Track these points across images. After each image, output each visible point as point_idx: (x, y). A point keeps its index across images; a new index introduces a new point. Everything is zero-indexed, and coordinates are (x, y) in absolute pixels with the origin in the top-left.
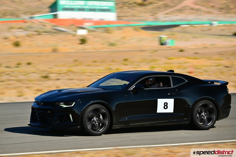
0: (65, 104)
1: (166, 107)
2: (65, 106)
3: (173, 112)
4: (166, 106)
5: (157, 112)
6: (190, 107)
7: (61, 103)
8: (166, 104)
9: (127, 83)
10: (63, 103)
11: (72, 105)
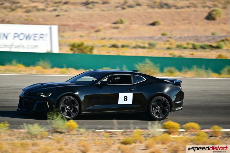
0: (44, 95)
1: (126, 100)
2: (44, 96)
3: (132, 104)
4: (126, 98)
5: (118, 103)
6: (147, 100)
7: (41, 94)
8: (126, 97)
9: (95, 79)
10: (42, 94)
11: (49, 96)
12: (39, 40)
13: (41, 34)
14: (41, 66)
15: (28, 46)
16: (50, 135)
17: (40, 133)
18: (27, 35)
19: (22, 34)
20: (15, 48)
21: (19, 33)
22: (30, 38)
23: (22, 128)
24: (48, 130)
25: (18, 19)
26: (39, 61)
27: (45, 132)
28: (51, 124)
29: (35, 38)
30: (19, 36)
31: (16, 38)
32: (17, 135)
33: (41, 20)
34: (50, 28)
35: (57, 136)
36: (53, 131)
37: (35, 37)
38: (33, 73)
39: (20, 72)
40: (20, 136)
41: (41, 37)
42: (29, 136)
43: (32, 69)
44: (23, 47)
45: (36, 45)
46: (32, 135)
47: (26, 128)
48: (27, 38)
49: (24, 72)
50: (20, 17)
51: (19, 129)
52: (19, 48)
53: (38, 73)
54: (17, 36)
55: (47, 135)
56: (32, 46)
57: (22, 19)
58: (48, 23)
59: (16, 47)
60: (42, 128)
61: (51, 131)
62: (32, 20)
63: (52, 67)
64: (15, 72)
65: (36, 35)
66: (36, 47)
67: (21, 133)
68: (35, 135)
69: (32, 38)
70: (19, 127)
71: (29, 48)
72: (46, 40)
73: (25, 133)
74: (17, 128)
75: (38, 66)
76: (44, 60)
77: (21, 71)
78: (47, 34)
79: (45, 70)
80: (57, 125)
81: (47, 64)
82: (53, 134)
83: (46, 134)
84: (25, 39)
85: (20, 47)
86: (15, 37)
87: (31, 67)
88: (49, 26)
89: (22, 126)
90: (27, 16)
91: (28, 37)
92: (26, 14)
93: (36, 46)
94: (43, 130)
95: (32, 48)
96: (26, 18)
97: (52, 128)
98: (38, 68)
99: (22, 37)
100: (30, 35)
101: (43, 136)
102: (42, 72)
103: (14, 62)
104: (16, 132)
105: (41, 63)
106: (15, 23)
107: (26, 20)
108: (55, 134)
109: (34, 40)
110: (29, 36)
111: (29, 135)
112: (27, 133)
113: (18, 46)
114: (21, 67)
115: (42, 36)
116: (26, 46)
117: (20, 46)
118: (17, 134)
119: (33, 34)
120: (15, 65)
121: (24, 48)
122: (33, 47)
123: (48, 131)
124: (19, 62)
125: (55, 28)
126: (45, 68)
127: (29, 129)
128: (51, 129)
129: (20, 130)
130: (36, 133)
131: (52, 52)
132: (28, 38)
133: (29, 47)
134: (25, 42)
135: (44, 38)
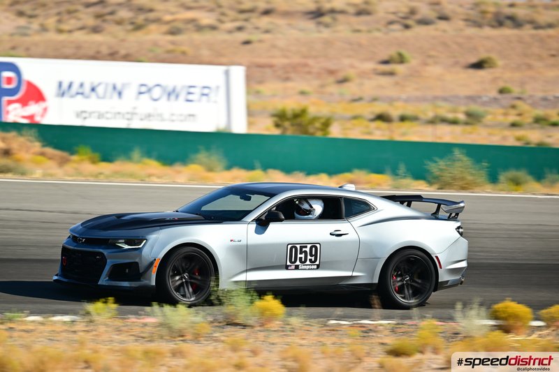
12: (199, 101)
13: (205, 87)
14: (200, 164)
15: (173, 115)
16: (215, 332)
17: (192, 327)
18: (170, 89)
19: (158, 85)
20: (142, 119)
21: (151, 84)
22: (177, 96)
23: (148, 315)
24: (212, 320)
25: (151, 51)
26: (197, 151)
27: (204, 324)
28: (220, 304)
29: (190, 97)
30: (149, 90)
31: (142, 96)
32: (137, 331)
33: (205, 53)
34: (227, 73)
35: (233, 333)
36: (225, 321)
37: (189, 93)
38: (179, 181)
39: (147, 179)
40: (142, 332)
41: (203, 95)
42: (164, 334)
43: (179, 172)
44: (161, 117)
45: (192, 113)
46: (173, 332)
47: (159, 314)
48: (169, 94)
49: (159, 177)
50: (156, 44)
51: (141, 315)
52: (150, 120)
53: (191, 180)
54: (144, 90)
55: (209, 332)
56: (181, 115)
57: (159, 51)
58: (223, 60)
59: (143, 117)
60: (197, 313)
61: (220, 322)
62: (184, 53)
63: (229, 168)
64: (135, 178)
65: (192, 90)
66: (192, 118)
67: (145, 325)
68: (180, 331)
69: (183, 96)
70: (143, 310)
71: (173, 121)
72: (215, 102)
73: (156, 327)
74: (136, 313)
75: (194, 163)
76: (208, 149)
77: (150, 175)
78: (218, 87)
79: (211, 175)
80: (233, 307)
81: (215, 159)
82: (224, 330)
83: (208, 329)
84: (165, 98)
85: (151, 118)
86: (141, 93)
87: (178, 167)
88: (223, 68)
89: (148, 309)
90: (173, 43)
91: (172, 93)
92: (170, 38)
93: (190, 115)
94: (198, 319)
95: (181, 121)
96: (171, 47)
97: (223, 314)
98: (194, 169)
99: (157, 92)
100: (178, 89)
101: (199, 334)
102: (203, 180)
103: (136, 154)
104: (133, 322)
105: (202, 156)
106: (142, 58)
107: (169, 52)
108: (229, 328)
109: (188, 101)
110: (174, 90)
111: (164, 331)
112: (161, 325)
113: (149, 116)
114: (153, 166)
115: (206, 91)
116: (166, 116)
117: (153, 116)
118: (137, 327)
119: (183, 87)
120: (139, 162)
121: (163, 120)
122: (182, 118)
123: (212, 322)
124: (148, 154)
125: (238, 73)
126: (210, 169)
127: (164, 315)
128: (220, 318)
129: (143, 318)
130: (182, 325)
131: (228, 131)
132: (173, 97)
133: (174, 118)
134: (165, 106)
135: (212, 96)
